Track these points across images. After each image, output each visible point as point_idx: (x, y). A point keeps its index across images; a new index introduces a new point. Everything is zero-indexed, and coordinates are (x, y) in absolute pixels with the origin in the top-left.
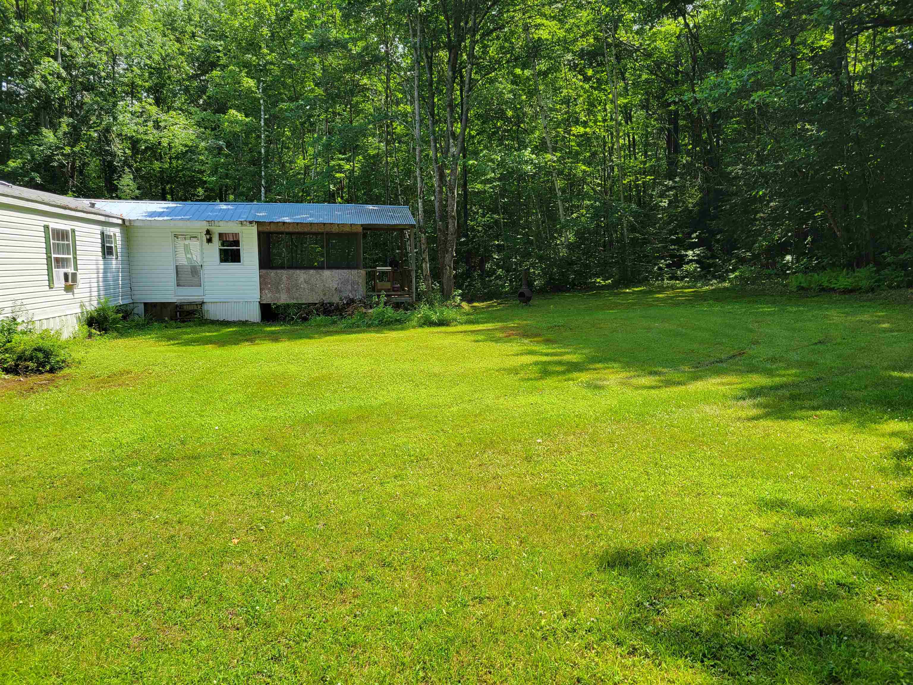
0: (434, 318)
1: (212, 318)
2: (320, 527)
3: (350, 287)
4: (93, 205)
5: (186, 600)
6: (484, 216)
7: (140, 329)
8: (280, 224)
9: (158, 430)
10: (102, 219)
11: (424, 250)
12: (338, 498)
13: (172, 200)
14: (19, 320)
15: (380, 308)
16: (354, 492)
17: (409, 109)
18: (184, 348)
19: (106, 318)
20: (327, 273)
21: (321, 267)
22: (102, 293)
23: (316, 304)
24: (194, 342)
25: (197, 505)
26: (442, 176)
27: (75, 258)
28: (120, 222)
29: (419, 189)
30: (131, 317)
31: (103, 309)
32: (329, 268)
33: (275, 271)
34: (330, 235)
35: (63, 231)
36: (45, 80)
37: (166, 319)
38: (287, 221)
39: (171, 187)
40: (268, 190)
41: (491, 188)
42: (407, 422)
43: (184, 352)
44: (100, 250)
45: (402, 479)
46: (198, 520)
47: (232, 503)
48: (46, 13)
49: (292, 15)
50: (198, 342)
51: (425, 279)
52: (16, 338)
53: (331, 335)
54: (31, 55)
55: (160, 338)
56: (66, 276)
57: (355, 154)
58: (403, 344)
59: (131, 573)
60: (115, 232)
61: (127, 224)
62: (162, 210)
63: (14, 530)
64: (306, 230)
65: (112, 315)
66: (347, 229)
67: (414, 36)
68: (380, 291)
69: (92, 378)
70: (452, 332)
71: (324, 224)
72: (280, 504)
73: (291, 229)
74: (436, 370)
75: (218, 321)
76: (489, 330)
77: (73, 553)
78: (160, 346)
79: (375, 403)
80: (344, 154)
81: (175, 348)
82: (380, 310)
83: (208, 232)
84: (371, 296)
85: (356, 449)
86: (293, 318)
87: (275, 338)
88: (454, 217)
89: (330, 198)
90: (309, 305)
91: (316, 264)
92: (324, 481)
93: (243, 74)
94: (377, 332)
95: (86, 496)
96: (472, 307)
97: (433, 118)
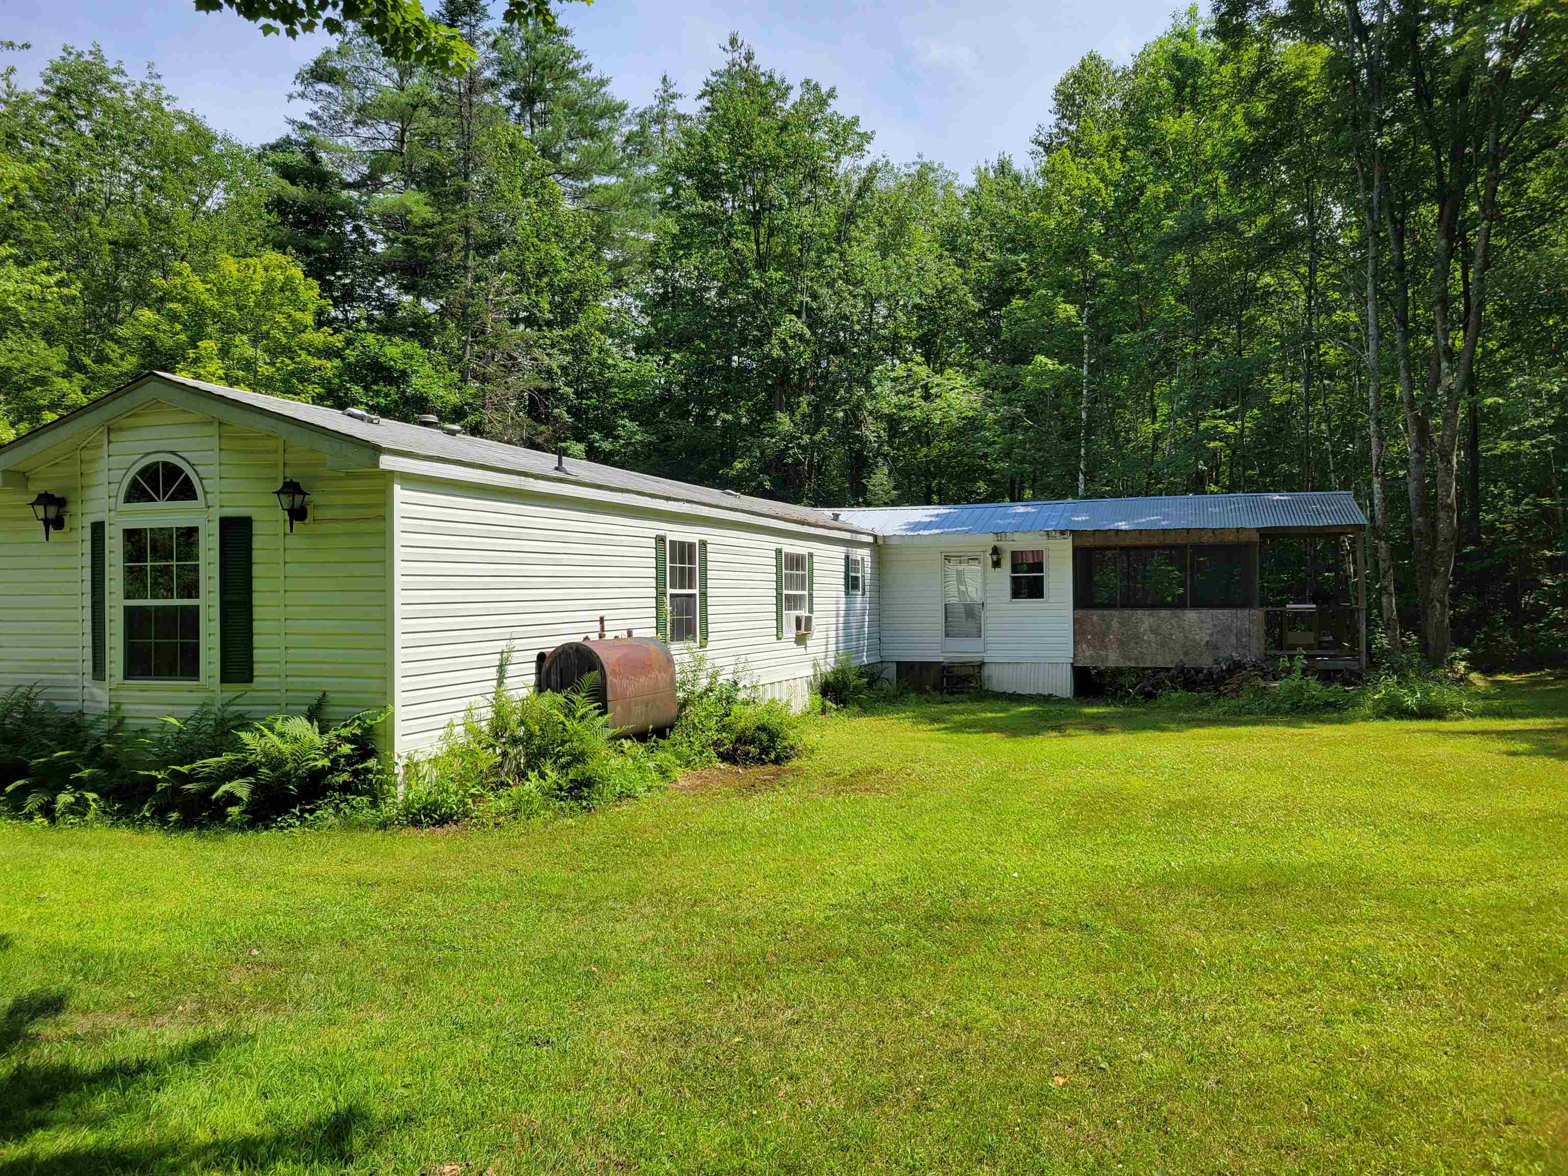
0: (1410, 701)
1: (996, 689)
2: (1210, 1084)
3: (1234, 641)
4: (836, 517)
5: (986, 1168)
6: (1517, 501)
7: (891, 703)
8: (1112, 533)
9: (926, 865)
10: (847, 536)
11: (1386, 572)
12: (1242, 1035)
13: (940, 504)
14: (741, 685)
15: (1295, 680)
16: (1271, 1030)
17: (1353, 316)
18: (955, 737)
19: (845, 683)
20: (1191, 615)
21: (1180, 604)
22: (841, 645)
23: (1169, 669)
24: (970, 727)
25: (992, 1004)
26: (1423, 430)
27: (811, 595)
28: (870, 539)
29: (1374, 459)
30: (879, 683)
31: (843, 671)
32: (1198, 604)
33: (1099, 612)
34: (1200, 549)
35: (798, 555)
36: (784, 347)
37: (928, 688)
38: (1123, 528)
39: (940, 483)
40: (1090, 477)
41: (1533, 446)
42: (1367, 906)
43: (956, 742)
44: (842, 581)
45: (1371, 1020)
46: (994, 1029)
47: (1047, 1011)
48: (792, 255)
49: (1142, 194)
50: (975, 727)
51: (1387, 627)
52: (736, 709)
53: (1200, 727)
54: (770, 314)
55: (918, 720)
56: (798, 620)
57: (1246, 406)
58: (1346, 751)
59: (898, 1100)
60: (863, 554)
61: (880, 542)
62: (928, 519)
63: (739, 997)
64: (1155, 541)
65: (854, 681)
66: (1231, 538)
67: (1369, 187)
68: (1294, 647)
69: (828, 775)
70: (1453, 733)
71: (1188, 530)
72: (1132, 1027)
73: (1128, 541)
74: (1425, 807)
75: (1004, 693)
76: (1540, 731)
77: (816, 1050)
78: (919, 730)
79: (1299, 860)
80: (1224, 407)
81: (942, 735)
82: (1294, 684)
83: (996, 551)
84: (1276, 658)
85: (1267, 946)
86: (1129, 693)
87: (1099, 726)
88: (1450, 507)
89: (1197, 485)
90: (1157, 670)
91: (1169, 599)
92: (1209, 998)
93: (1059, 299)
94: (1288, 724)
95: (830, 960)
96: (1493, 682)
97: (1405, 325)
